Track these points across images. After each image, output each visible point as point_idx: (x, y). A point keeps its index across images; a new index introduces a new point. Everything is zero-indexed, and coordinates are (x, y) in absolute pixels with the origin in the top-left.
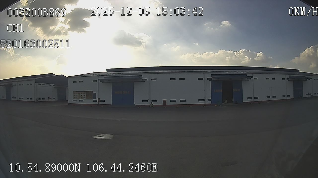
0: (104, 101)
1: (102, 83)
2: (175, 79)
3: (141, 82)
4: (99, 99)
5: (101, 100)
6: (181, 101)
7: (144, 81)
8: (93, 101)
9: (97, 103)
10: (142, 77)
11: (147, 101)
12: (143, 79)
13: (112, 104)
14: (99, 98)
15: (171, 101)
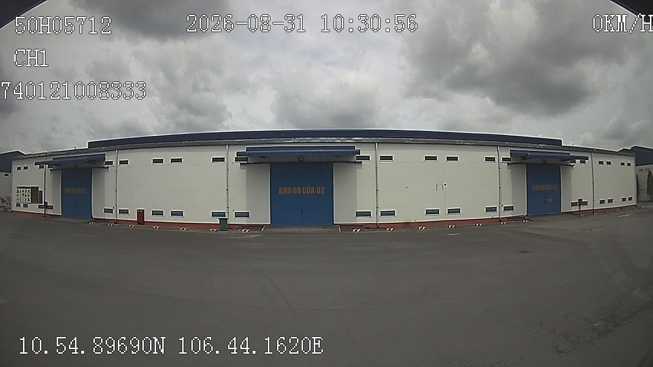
0: (51, 208)
1: (51, 170)
2: (161, 161)
3: (103, 167)
4: (46, 203)
5: (48, 205)
6: (173, 214)
7: (108, 167)
8: (40, 207)
9: (42, 211)
10: (106, 157)
11: (111, 211)
12: (106, 161)
13: (61, 214)
14: (46, 201)
15: (154, 213)
